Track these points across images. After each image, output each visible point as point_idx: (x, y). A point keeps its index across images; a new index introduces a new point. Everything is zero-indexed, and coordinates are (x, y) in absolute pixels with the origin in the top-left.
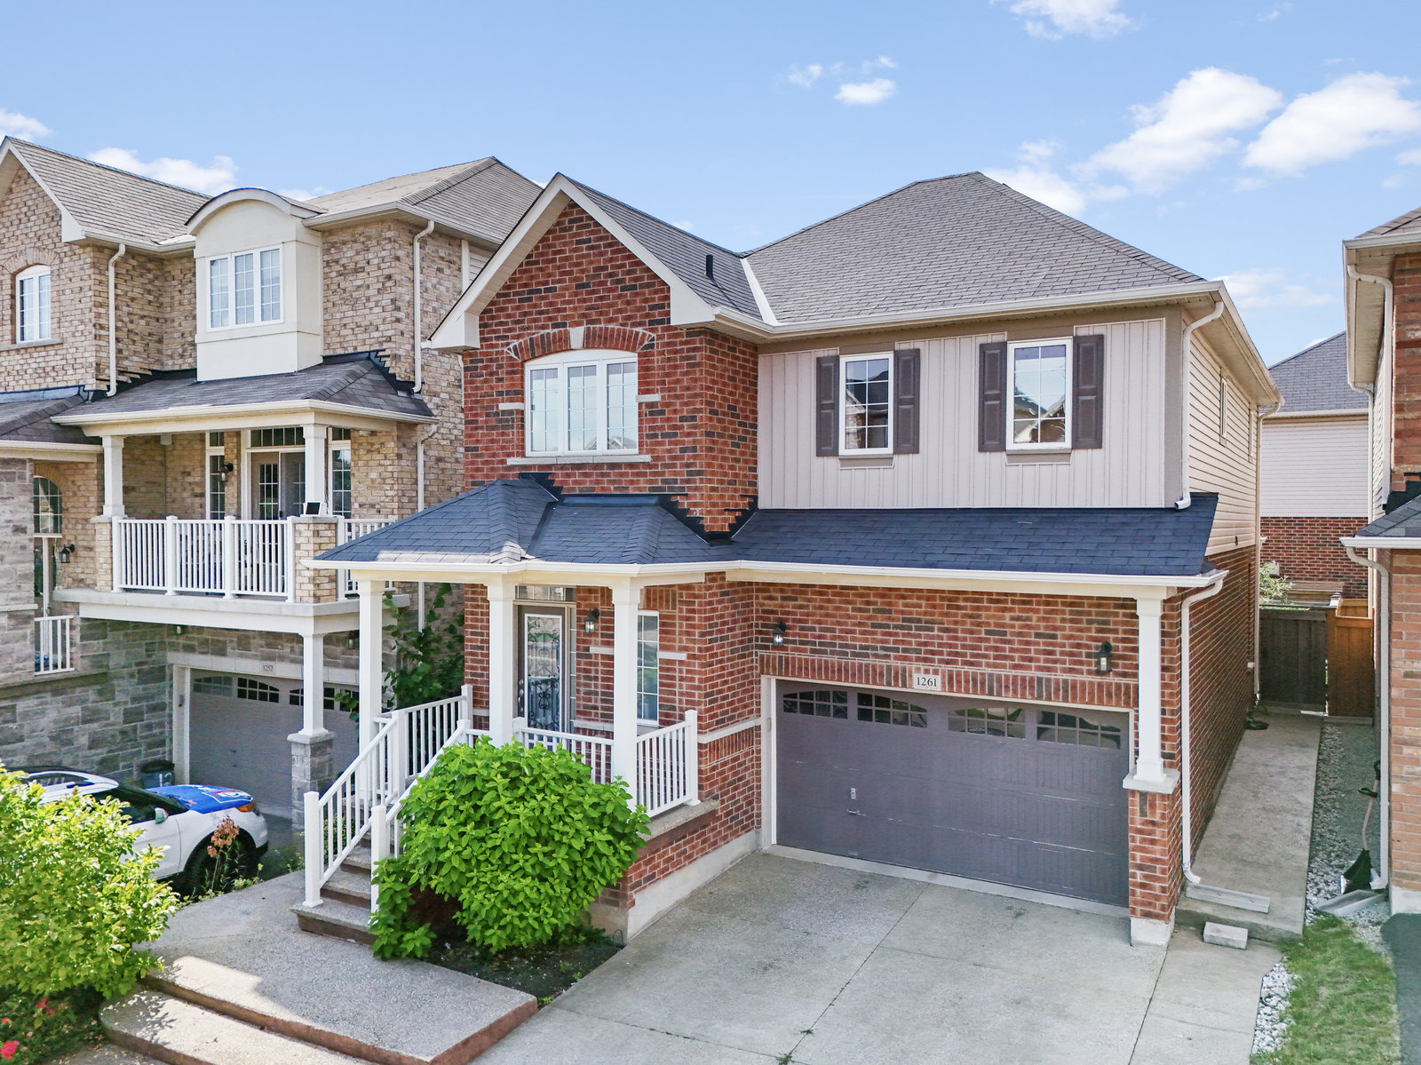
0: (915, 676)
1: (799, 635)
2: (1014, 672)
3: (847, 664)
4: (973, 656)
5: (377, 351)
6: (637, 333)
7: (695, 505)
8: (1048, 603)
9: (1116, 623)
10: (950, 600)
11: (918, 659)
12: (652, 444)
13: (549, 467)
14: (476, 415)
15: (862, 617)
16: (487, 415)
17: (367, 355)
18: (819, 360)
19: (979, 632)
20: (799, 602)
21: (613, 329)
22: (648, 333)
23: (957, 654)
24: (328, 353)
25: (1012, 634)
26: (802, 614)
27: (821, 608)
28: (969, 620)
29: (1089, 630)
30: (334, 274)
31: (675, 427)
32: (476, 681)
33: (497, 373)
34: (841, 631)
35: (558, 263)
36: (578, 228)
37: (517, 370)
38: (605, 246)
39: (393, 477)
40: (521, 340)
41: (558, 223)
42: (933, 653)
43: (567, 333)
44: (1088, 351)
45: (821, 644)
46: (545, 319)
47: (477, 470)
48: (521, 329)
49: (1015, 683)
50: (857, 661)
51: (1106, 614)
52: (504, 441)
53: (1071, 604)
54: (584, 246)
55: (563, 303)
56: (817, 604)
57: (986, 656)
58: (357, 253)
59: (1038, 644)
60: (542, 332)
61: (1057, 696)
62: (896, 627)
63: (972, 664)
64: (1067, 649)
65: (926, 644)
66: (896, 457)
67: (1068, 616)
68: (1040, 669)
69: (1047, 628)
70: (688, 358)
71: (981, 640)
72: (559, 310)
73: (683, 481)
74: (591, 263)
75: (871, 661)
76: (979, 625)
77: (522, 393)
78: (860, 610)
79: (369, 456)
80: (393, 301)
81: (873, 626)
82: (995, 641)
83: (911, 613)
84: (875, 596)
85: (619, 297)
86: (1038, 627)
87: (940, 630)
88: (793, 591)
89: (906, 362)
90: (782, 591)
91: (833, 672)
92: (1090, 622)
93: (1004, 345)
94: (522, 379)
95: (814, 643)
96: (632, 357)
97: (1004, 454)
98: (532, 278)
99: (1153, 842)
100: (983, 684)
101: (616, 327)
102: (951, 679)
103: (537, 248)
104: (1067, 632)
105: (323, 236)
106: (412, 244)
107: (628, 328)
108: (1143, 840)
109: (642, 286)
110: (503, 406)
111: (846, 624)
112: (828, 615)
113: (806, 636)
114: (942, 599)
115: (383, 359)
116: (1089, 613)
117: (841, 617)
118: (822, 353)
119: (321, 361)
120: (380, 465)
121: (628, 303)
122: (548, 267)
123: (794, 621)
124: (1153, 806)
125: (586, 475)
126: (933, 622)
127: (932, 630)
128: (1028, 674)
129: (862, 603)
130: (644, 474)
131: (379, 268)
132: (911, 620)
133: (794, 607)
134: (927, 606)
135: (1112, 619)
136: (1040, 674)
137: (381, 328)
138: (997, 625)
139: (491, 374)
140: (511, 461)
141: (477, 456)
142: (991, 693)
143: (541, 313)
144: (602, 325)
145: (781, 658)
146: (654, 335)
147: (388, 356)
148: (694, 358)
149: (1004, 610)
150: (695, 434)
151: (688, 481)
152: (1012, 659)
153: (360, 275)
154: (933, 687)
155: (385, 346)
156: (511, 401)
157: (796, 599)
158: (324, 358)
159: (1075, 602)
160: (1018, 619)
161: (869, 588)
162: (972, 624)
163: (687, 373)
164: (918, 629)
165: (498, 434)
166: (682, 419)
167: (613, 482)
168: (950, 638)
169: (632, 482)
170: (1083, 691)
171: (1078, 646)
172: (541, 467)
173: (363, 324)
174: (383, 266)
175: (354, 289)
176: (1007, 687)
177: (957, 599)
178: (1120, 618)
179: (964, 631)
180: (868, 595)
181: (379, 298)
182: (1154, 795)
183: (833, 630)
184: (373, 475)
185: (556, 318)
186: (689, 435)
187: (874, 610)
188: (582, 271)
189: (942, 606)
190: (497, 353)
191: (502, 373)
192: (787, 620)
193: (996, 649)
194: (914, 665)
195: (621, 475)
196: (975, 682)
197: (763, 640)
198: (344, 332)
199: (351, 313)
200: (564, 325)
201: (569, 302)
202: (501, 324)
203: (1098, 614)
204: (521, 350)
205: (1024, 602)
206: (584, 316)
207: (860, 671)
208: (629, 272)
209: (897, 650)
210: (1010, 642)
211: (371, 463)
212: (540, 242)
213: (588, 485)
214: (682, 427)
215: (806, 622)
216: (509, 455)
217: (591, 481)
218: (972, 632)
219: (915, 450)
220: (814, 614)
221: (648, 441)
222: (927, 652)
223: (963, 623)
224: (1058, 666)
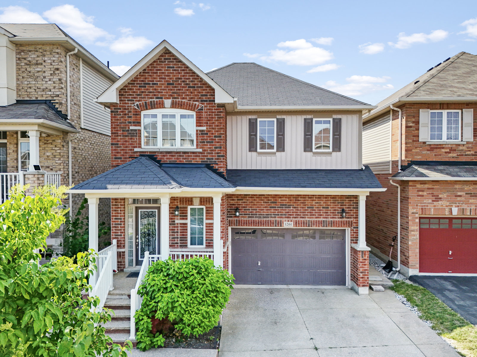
0: (284, 223)
1: (244, 212)
2: (316, 219)
3: (261, 220)
4: (303, 215)
5: (51, 100)
6: (195, 104)
7: (221, 167)
8: (326, 198)
9: (346, 203)
10: (296, 198)
11: (286, 217)
12: (202, 145)
13: (155, 152)
14: (117, 130)
15: (266, 205)
16: (123, 131)
17: (45, 101)
18: (250, 119)
19: (305, 208)
20: (244, 201)
21: (184, 102)
22: (200, 105)
23: (298, 215)
24: (19, 99)
25: (315, 208)
26: (245, 205)
27: (252, 202)
28: (302, 204)
29: (338, 205)
30: (23, 64)
31: (212, 139)
32: (118, 238)
33: (128, 114)
34: (259, 210)
35: (158, 74)
36: (168, 62)
37: (137, 114)
38: (181, 70)
39: (60, 155)
40: (140, 102)
41: (159, 59)
42: (290, 215)
43: (163, 101)
44: (337, 122)
45: (252, 214)
46: (152, 95)
47: (118, 153)
48: (140, 98)
49: (316, 223)
50: (265, 219)
51: (343, 200)
52: (132, 141)
53: (333, 198)
54: (171, 69)
55: (161, 90)
56: (251, 201)
57: (307, 215)
58: (38, 57)
59: (323, 210)
60: (151, 100)
61: (329, 226)
62: (278, 207)
63: (303, 218)
64: (332, 211)
65: (288, 212)
66: (277, 153)
67: (332, 202)
68: (324, 218)
69: (326, 205)
70: (218, 115)
71: (306, 210)
72: (159, 92)
73: (215, 159)
74: (175, 76)
75: (270, 219)
76: (305, 205)
77: (140, 123)
78: (266, 202)
79: (46, 145)
80: (60, 80)
81: (270, 207)
82: (310, 210)
83: (283, 203)
84: (271, 198)
85: (187, 90)
86: (323, 205)
87: (293, 208)
88: (241, 197)
89: (280, 122)
90: (237, 197)
91: (256, 223)
92: (338, 203)
93: (312, 119)
94: (140, 117)
95: (249, 214)
96: (194, 113)
97: (312, 153)
98: (146, 78)
99: (365, 265)
100: (306, 224)
101: (186, 101)
102: (296, 223)
103: (148, 67)
104: (332, 206)
105: (16, 47)
106: (66, 57)
107: (191, 102)
108: (362, 265)
109: (197, 87)
110: (132, 128)
111: (261, 207)
112: (254, 205)
113: (246, 212)
114: (293, 198)
115: (54, 104)
116: (338, 200)
117: (259, 205)
118: (250, 117)
119: (15, 102)
120: (52, 149)
121: (191, 93)
122: (154, 75)
123: (242, 207)
124: (365, 254)
125: (172, 156)
126: (290, 205)
127: (290, 208)
128: (320, 219)
129: (266, 200)
130: (199, 156)
131: (51, 65)
132: (283, 205)
133: (242, 202)
134: (288, 200)
135: (344, 202)
136: (324, 219)
137: (53, 90)
138: (311, 205)
139: (125, 114)
140: (136, 150)
141: (118, 147)
142: (309, 226)
143: (151, 92)
144: (180, 100)
145: (237, 220)
146: (203, 106)
147: (57, 103)
148: (220, 115)
149: (313, 200)
150: (221, 142)
151: (218, 159)
152: (315, 215)
153: (39, 66)
154: (290, 226)
155: (55, 98)
156: (135, 126)
157: (243, 200)
158: (17, 101)
159: (334, 197)
160: (317, 203)
161: (269, 195)
162: (303, 205)
163: (217, 120)
164: (285, 208)
165: (129, 139)
166: (215, 137)
167: (185, 159)
168: (296, 210)
169: (193, 159)
170: (336, 224)
171: (335, 210)
172: (150, 152)
173: (41, 88)
174: (53, 64)
175: (36, 72)
176: (314, 224)
177: (298, 198)
178: (347, 201)
179: (300, 208)
180: (269, 198)
181: (52, 77)
182: (365, 251)
183: (256, 210)
184: (48, 154)
185: (158, 95)
186: (218, 142)
187: (271, 202)
188: (170, 79)
189: (293, 200)
190: (128, 106)
191: (131, 114)
192: (239, 207)
193: (310, 213)
194: (284, 219)
195: (189, 156)
196: (304, 223)
197: (230, 214)
198: (29, 90)
199: (34, 82)
200: (162, 98)
201: (164, 90)
202: (130, 95)
203: (340, 200)
204: (141, 106)
205: (319, 198)
206: (171, 95)
207: (266, 223)
208: (192, 81)
209: (278, 215)
210: (315, 210)
211: (47, 149)
212: (150, 65)
213: (173, 160)
214: (215, 139)
215: (246, 207)
216: (135, 147)
217: (175, 158)
218: (303, 208)
219: (283, 150)
220: (249, 205)
221: (201, 144)
222: (288, 215)
223: (300, 205)
224: (329, 216)
